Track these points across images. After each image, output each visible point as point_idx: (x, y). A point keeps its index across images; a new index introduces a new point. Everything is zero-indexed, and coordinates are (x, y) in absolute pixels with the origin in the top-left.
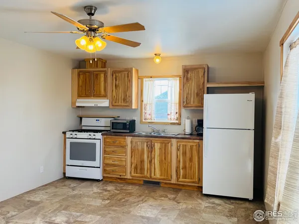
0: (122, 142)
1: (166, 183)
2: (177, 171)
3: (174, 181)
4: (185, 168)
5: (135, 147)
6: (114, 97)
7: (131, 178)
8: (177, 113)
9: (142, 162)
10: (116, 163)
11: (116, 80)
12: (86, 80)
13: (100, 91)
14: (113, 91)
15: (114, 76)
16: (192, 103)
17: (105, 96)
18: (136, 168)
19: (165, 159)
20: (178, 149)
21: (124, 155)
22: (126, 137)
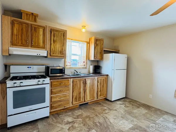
0: (67, 83)
1: (91, 102)
2: (97, 93)
3: (96, 99)
4: (100, 91)
5: (75, 85)
6: (53, 49)
7: (72, 106)
8: (84, 62)
9: (80, 93)
10: (62, 99)
11: (54, 37)
12: (22, 29)
13: (39, 43)
14: (51, 44)
15: (53, 33)
16: (98, 57)
17: (44, 48)
18: (76, 98)
19: (92, 89)
20: (98, 82)
21: (68, 91)
22: (69, 79)
